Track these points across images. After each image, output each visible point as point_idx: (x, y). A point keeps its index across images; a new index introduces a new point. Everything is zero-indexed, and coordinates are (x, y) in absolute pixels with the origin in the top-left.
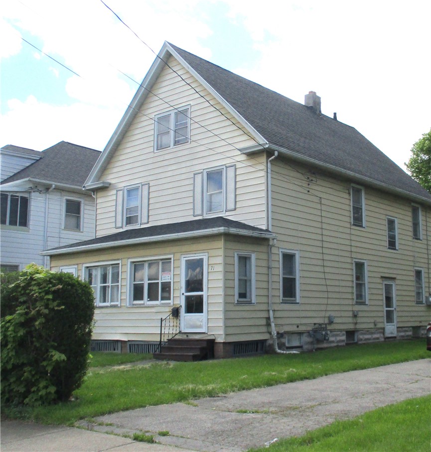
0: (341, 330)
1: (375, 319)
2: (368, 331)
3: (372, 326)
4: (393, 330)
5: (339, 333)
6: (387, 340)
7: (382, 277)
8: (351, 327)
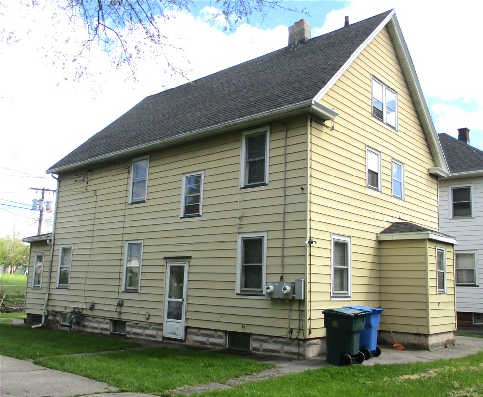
0: (105, 318)
1: (149, 311)
2: (137, 324)
3: (143, 319)
4: (177, 329)
5: (102, 320)
6: (165, 341)
7: (165, 258)
8: (115, 316)
